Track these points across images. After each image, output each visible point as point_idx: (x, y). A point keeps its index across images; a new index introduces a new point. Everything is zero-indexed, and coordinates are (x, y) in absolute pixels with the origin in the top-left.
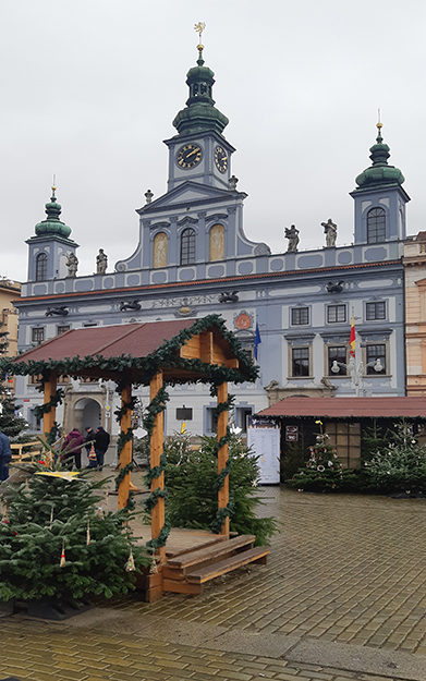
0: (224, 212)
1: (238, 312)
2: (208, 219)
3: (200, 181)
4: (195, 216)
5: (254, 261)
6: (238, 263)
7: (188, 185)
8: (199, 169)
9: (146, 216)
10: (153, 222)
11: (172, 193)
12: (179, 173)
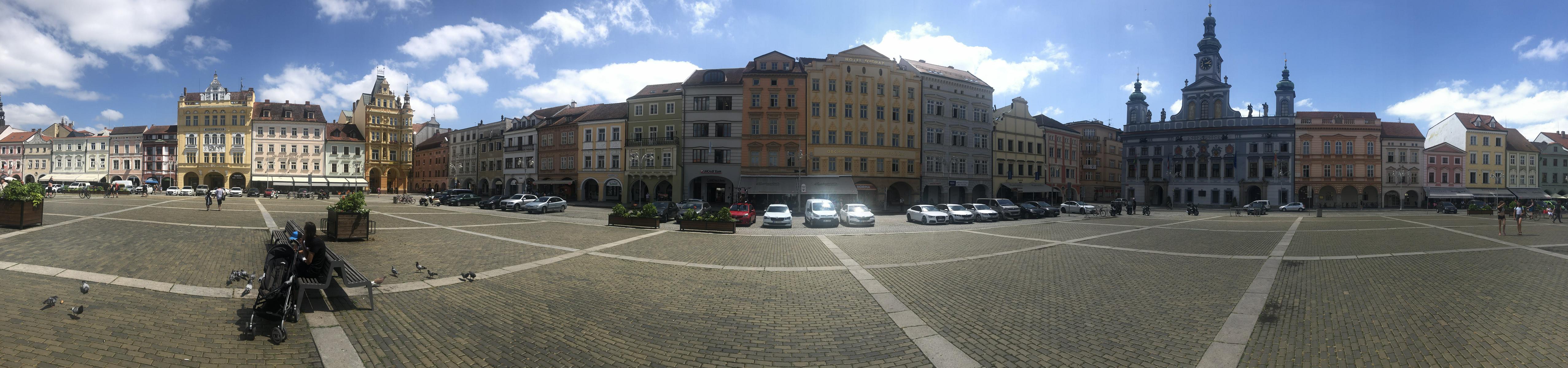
0: (1221, 93)
1: (1227, 144)
2: (1214, 97)
3: (1211, 77)
4: (1208, 95)
5: (1234, 120)
6: (1228, 120)
7: (1205, 78)
8: (1210, 71)
9: (1186, 93)
10: (1189, 96)
11: (1198, 81)
12: (1201, 72)
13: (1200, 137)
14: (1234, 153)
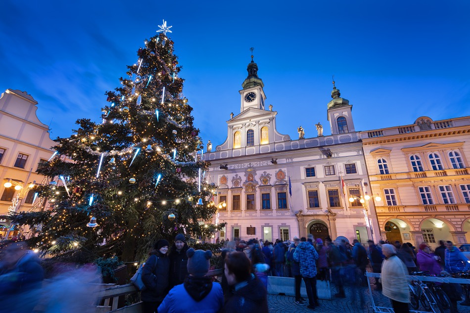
0: (268, 120)
1: (278, 170)
2: (260, 124)
3: (256, 107)
4: (254, 123)
5: (283, 144)
6: (276, 145)
7: (250, 109)
8: (255, 102)
9: (231, 124)
10: (234, 127)
11: (243, 113)
12: (246, 105)
13: (246, 165)
14: (287, 179)
